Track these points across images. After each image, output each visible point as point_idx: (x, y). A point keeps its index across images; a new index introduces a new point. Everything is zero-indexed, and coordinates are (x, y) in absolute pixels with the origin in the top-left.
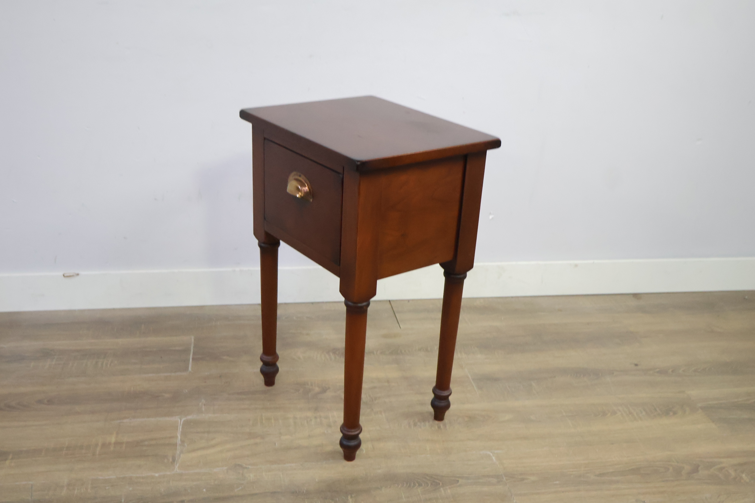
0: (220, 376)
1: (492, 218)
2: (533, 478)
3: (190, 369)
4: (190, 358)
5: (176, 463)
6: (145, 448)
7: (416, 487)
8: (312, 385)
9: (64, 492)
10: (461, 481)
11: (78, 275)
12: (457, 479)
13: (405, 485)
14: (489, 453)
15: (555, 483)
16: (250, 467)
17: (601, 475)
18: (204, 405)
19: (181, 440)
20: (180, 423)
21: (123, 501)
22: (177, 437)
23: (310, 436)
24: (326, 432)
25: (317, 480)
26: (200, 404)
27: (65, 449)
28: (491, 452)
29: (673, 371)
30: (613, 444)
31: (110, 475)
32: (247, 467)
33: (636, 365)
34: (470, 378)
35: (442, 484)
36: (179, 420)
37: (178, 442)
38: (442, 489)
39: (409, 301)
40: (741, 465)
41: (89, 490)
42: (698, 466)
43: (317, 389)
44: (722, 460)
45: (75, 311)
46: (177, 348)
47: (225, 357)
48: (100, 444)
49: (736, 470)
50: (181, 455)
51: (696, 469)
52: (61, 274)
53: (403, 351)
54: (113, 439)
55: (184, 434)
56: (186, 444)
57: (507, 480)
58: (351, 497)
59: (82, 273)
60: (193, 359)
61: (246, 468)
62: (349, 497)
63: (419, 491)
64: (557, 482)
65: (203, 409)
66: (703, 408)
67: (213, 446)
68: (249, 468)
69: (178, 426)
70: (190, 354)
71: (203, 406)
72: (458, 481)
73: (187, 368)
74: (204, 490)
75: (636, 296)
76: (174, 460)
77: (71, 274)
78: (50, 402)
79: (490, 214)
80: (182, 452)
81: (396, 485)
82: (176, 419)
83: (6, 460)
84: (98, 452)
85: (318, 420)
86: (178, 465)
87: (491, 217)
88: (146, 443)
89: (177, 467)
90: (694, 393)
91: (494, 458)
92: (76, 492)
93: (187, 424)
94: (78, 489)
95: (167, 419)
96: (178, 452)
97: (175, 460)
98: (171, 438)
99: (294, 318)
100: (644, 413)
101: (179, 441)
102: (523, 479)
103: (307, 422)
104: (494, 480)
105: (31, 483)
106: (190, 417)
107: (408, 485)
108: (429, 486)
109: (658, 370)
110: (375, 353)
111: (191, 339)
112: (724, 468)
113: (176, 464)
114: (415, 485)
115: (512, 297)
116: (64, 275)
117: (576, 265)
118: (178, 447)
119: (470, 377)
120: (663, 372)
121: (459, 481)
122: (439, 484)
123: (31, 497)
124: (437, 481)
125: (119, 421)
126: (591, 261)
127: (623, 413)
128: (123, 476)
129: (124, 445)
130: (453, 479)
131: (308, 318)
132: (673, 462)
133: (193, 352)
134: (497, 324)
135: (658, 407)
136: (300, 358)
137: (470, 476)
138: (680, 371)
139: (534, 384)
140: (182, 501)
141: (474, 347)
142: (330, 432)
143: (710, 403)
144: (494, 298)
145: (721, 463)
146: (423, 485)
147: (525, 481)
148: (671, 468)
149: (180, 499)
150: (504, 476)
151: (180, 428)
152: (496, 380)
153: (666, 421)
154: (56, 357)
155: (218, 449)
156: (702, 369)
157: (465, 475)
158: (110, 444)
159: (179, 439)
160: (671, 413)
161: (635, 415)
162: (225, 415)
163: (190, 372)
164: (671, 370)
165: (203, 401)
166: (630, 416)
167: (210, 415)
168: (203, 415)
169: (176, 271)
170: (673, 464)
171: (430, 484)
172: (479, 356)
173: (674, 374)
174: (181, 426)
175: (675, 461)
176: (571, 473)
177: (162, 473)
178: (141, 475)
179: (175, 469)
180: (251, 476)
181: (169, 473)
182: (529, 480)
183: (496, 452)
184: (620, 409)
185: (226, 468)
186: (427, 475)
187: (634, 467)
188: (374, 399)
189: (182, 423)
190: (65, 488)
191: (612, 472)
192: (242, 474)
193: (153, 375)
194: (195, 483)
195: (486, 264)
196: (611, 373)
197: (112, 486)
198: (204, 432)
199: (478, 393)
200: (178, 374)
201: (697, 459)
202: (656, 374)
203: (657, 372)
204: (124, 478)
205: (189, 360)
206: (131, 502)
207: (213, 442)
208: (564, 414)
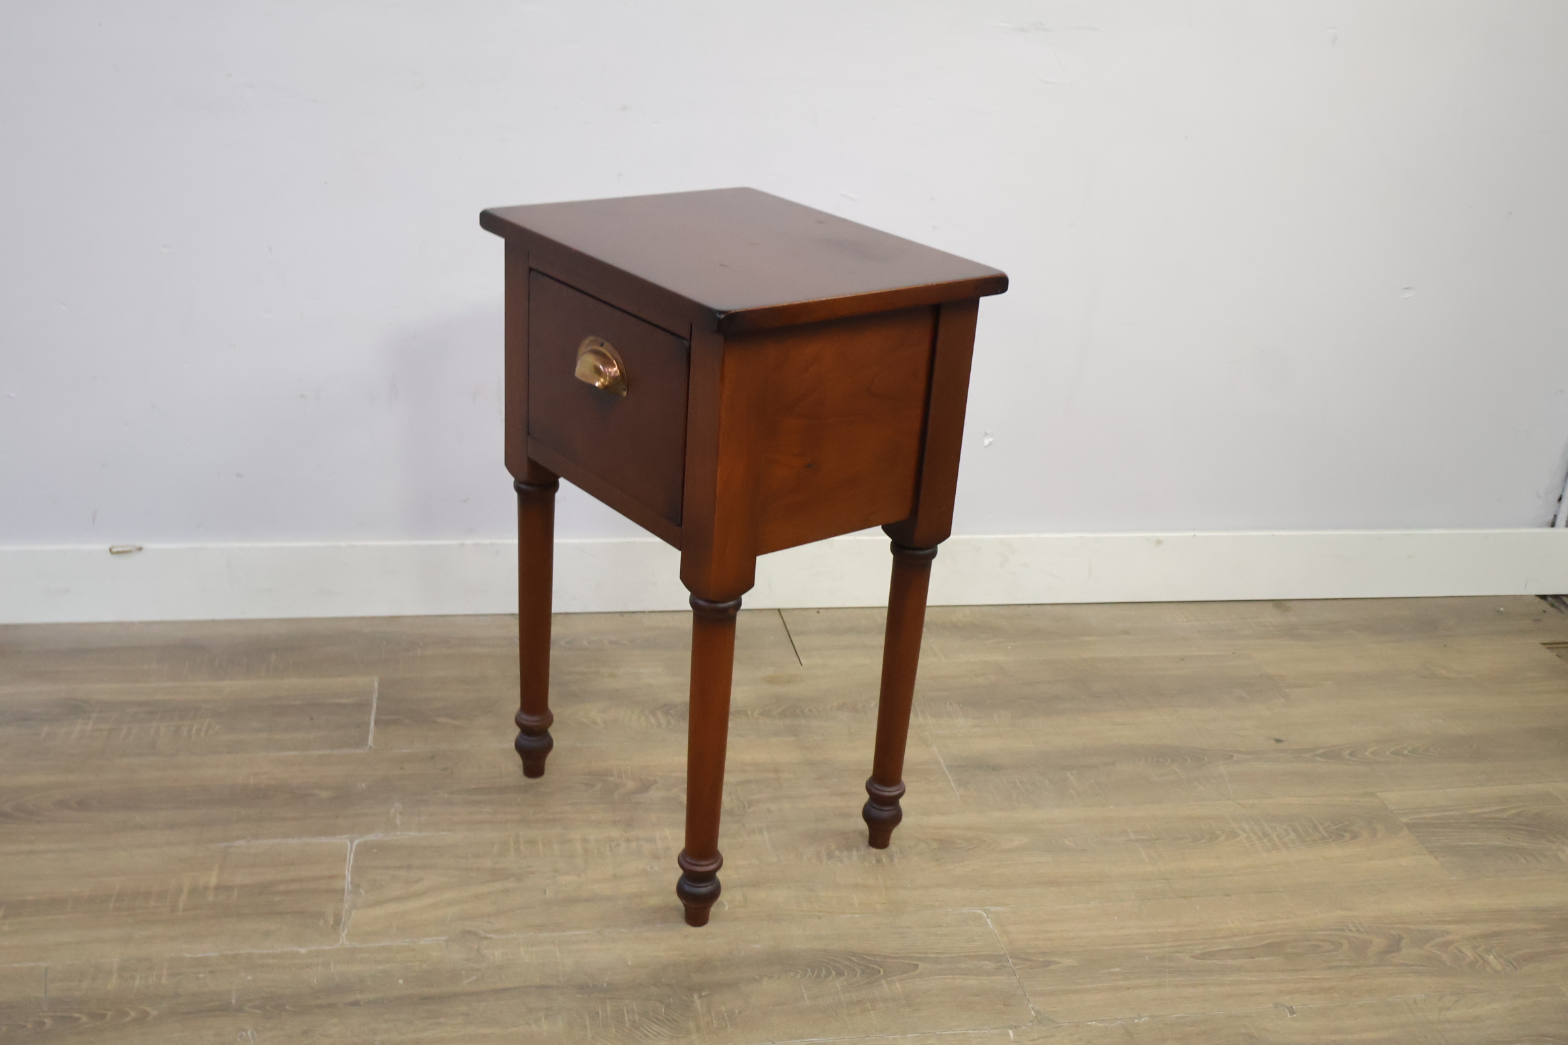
0: (432, 758)
1: (990, 444)
2: (1067, 962)
3: (370, 741)
4: (370, 721)
5: (341, 926)
6: (277, 898)
7: (831, 977)
8: (620, 776)
9: (113, 984)
10: (921, 965)
11: (140, 549)
12: (915, 962)
13: (809, 973)
14: (979, 911)
15: (1112, 970)
16: (492, 936)
17: (1204, 956)
18: (400, 813)
19: (352, 882)
20: (351, 848)
21: (234, 1001)
22: (344, 877)
23: (615, 877)
24: (648, 868)
25: (630, 963)
26: (392, 811)
27: (113, 899)
28: (985, 911)
29: (1351, 754)
30: (1228, 895)
31: (209, 949)
32: (488, 936)
33: (1278, 741)
34: (943, 765)
35: (885, 972)
36: (348, 844)
37: (346, 888)
38: (883, 981)
39: (818, 610)
40: (1485, 936)
41: (164, 981)
42: (1401, 938)
43: (631, 785)
44: (1448, 927)
45: (132, 624)
46: (344, 701)
47: (442, 720)
48: (186, 890)
49: (1475, 948)
50: (353, 913)
51: (1395, 945)
52: (107, 547)
53: (806, 711)
54: (213, 880)
55: (358, 870)
56: (362, 891)
57: (1015, 964)
58: (700, 997)
59: (150, 546)
60: (377, 722)
61: (486, 938)
62: (696, 997)
63: (838, 985)
64: (1117, 969)
65: (398, 822)
66: (1409, 826)
67: (418, 895)
68: (491, 938)
69: (346, 855)
70: (369, 713)
71: (398, 816)
72: (917, 966)
73: (367, 740)
74: (401, 981)
75: (1279, 604)
76: (338, 921)
77: (126, 549)
78: (83, 804)
79: (986, 434)
80: (354, 906)
81: (792, 974)
82: (342, 840)
84: (181, 905)
85: (633, 845)
86: (346, 931)
87: (986, 442)
88: (282, 888)
89: (344, 936)
90: (1393, 797)
91: (989, 921)
92: (137, 983)
93: (364, 850)
94: (141, 978)
95: (324, 840)
96: (346, 906)
97: (341, 921)
98: (332, 877)
99: (585, 643)
100: (1293, 835)
101: (347, 884)
102: (1049, 963)
103: (611, 849)
104: (989, 965)
105: (44, 964)
106: (371, 837)
107: (816, 973)
108: (858, 975)
109: (1323, 751)
110: (749, 713)
111: (371, 682)
112: (1452, 942)
113: (343, 930)
114: (829, 974)
115: (1029, 605)
116: (110, 550)
117: (1159, 542)
118: (347, 897)
119: (942, 762)
120: (1332, 754)
121: (919, 967)
122: (879, 972)
123: (45, 994)
124: (875, 966)
125: (224, 844)
126: (1191, 534)
127: (1251, 834)
128: (235, 952)
129: (236, 893)
130: (906, 961)
131: (611, 642)
132: (1350, 930)
133: (377, 709)
134: (999, 658)
135: (1322, 824)
136: (595, 723)
137: (942, 956)
138: (1367, 753)
139: (1071, 777)
140: (356, 1004)
141: (951, 704)
142: (656, 868)
143: (1426, 816)
144: (991, 607)
145: (1447, 933)
146: (846, 974)
147: (1053, 967)
148: (1346, 943)
149: (350, 998)
150: (1011, 958)
151: (351, 859)
152: (995, 768)
153: (1336, 851)
154: (94, 716)
155: (428, 900)
156: (1410, 749)
157: (932, 956)
158: (206, 888)
159: (349, 880)
160: (1347, 836)
161: (1275, 838)
162: (442, 833)
163: (370, 747)
164: (1348, 751)
165: (397, 805)
166: (1265, 840)
167: (412, 834)
168: (398, 833)
169: (343, 544)
170: (1350, 934)
171: (859, 972)
172: (961, 721)
173: (1354, 759)
174: (352, 856)
175: (1353, 929)
176: (1145, 951)
177: (313, 948)
178: (271, 951)
179: (341, 939)
180: (496, 953)
181: (327, 948)
182: (1060, 965)
183: (993, 909)
184: (1246, 827)
185: (445, 938)
186: (854, 954)
187: (1271, 941)
188: (746, 805)
189: (354, 849)
190: (115, 976)
191: (1227, 950)
192: (478, 950)
193: (296, 753)
194: (381, 967)
195: (977, 537)
196: (1228, 756)
197: (212, 972)
198: (400, 868)
199: (958, 794)
200: (346, 751)
201: (1399, 926)
202: (1318, 759)
203: (1321, 756)
204: (235, 956)
205: (368, 724)
206: (250, 1004)
207: (417, 887)
208: (1132, 836)
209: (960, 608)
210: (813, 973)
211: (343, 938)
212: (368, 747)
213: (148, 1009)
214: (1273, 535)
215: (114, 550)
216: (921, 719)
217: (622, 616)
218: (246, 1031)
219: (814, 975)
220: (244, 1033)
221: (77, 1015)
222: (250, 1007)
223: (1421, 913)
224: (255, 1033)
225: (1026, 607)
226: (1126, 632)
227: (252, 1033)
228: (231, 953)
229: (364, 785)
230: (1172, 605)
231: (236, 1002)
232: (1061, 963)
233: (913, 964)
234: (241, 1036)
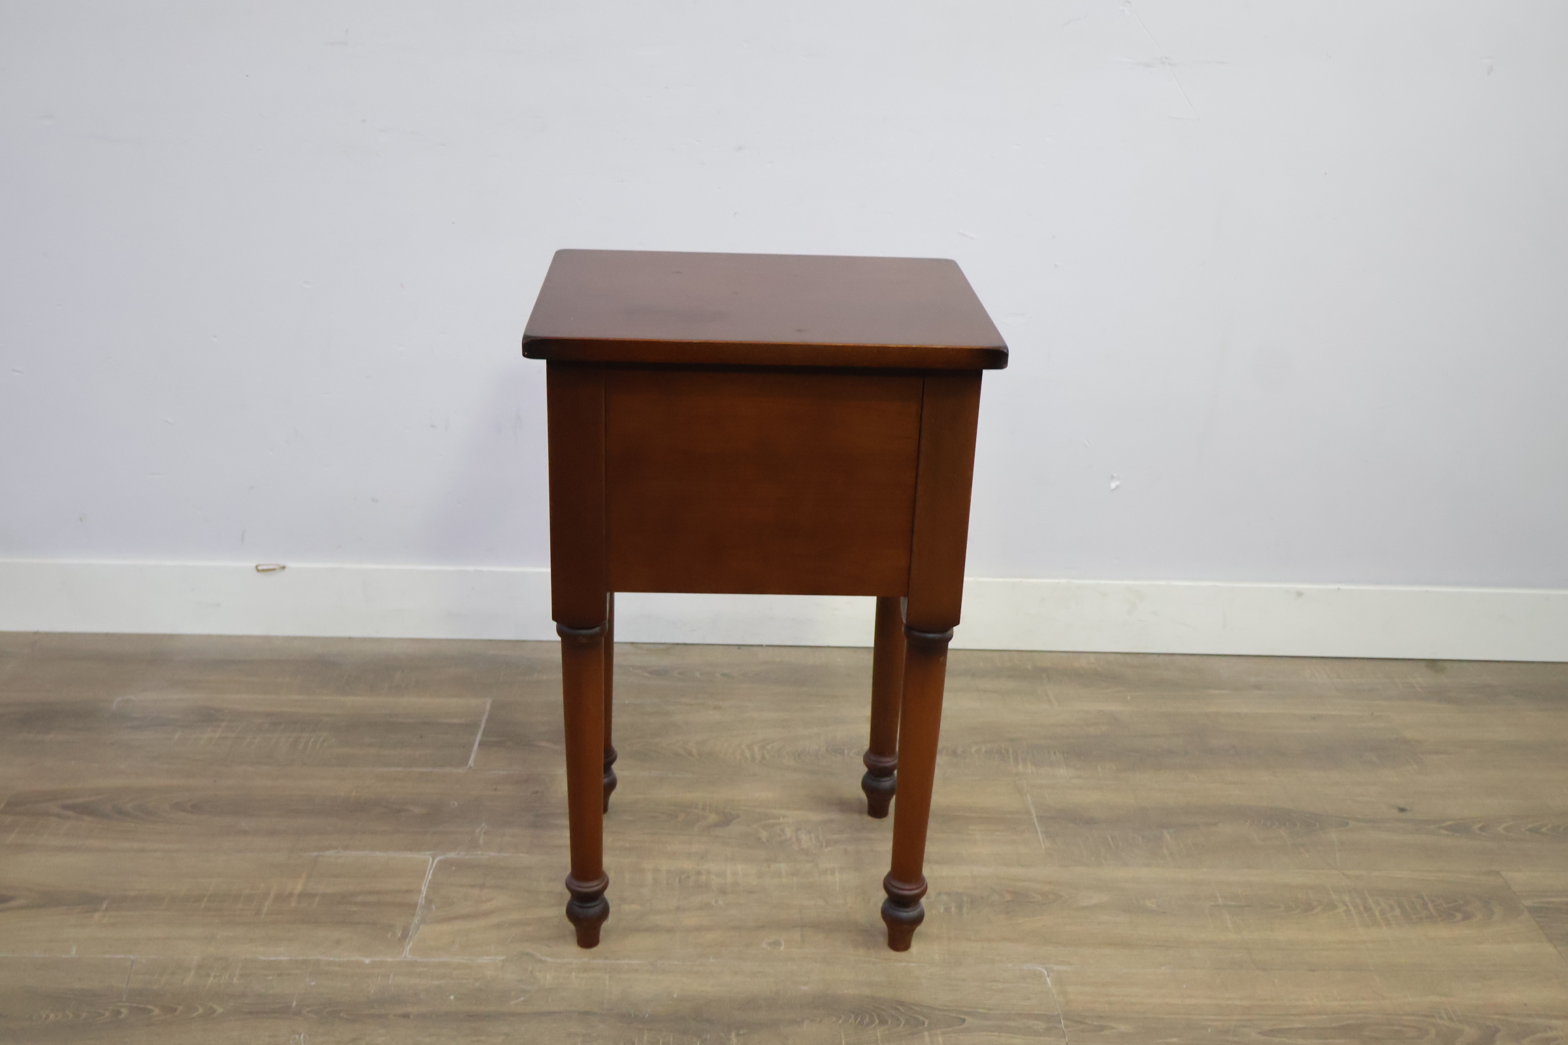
0: (526, 780)
1: (1117, 487)
2: (1123, 1028)
3: (471, 762)
4: (475, 740)
5: (408, 940)
6: (354, 908)
7: (874, 1025)
8: (704, 809)
9: (189, 979)
10: (969, 1020)
11: (284, 568)
12: (963, 1017)
13: (852, 1020)
14: (1040, 968)
15: (1169, 1040)
16: (549, 959)
17: (1273, 1032)
18: (485, 833)
19: (426, 897)
20: (432, 864)
21: (294, 1004)
22: (420, 892)
23: (678, 909)
24: (713, 902)
25: (675, 996)
26: (478, 831)
27: (206, 899)
28: (1046, 969)
29: (1481, 829)
30: (1312, 971)
31: (282, 954)
32: (543, 959)
33: (1402, 810)
34: (1034, 816)
35: (929, 1024)
36: (429, 860)
37: (420, 902)
38: (926, 1034)
41: (235, 981)
42: (1497, 1031)
43: (713, 818)
44: (1554, 1022)
45: (276, 638)
46: (455, 721)
47: (543, 744)
48: (272, 895)
50: (421, 927)
51: (1489, 1038)
52: (253, 565)
54: (299, 888)
55: (434, 886)
56: (434, 907)
57: (1066, 1026)
58: (738, 1035)
59: (290, 564)
60: (481, 744)
61: (541, 961)
62: (733, 1034)
63: (878, 1034)
64: (1175, 1040)
65: (481, 841)
66: (1534, 911)
67: (486, 914)
68: (546, 961)
69: (425, 872)
70: (476, 734)
71: (482, 836)
72: (964, 1020)
73: (469, 758)
74: (452, 997)
75: (1433, 664)
76: (405, 935)
77: (271, 567)
78: (196, 808)
79: (1113, 477)
80: (423, 921)
81: (834, 1019)
82: (426, 856)
83: (95, 910)
84: (265, 910)
85: (704, 878)
86: (411, 944)
87: (1113, 485)
88: (359, 899)
89: (408, 949)
90: (1520, 877)
91: (1048, 980)
92: (211, 979)
93: (444, 866)
94: (215, 977)
95: (408, 855)
96: (416, 920)
97: (408, 935)
98: (408, 891)
99: (698, 675)
100: (1398, 912)
101: (421, 900)
102: (1103, 1028)
103: (680, 882)
104: (1040, 1025)
105: (132, 957)
106: (452, 855)
107: (859, 1019)
108: (902, 1025)
109: (1449, 823)
110: (846, 752)
111: (484, 704)
113: (409, 944)
114: (872, 1022)
115: (1159, 654)
116: (257, 567)
117: (1300, 594)
118: (419, 911)
119: (1033, 811)
120: (1459, 828)
121: (966, 1022)
122: (924, 1023)
123: (127, 985)
124: (921, 1018)
125: (315, 854)
126: (1335, 586)
127: (1351, 908)
128: (304, 958)
129: (317, 899)
130: (954, 1015)
131: (724, 675)
132: (1441, 1018)
133: (484, 729)
134: (1114, 707)
135: (1433, 901)
136: (690, 754)
137: (995, 1012)
138: (1500, 829)
139: (1168, 836)
140: (406, 1016)
141: (1055, 753)
142: (721, 902)
143: (1553, 900)
144: (1119, 655)
145: (1551, 1028)
146: (889, 1023)
147: (1107, 1032)
148: (1433, 1031)
149: (401, 1010)
150: (1063, 1019)
151: (429, 876)
152: (1090, 822)
153: (1442, 932)
154: (224, 724)
155: (494, 920)
156: (1550, 826)
157: (981, 1011)
158: (291, 895)
159: (424, 896)
160: (1459, 916)
161: (1377, 913)
162: (521, 855)
163: (470, 768)
164: (1479, 825)
165: (483, 825)
166: (1365, 915)
167: (492, 854)
168: (479, 853)
169: (470, 568)
170: (1439, 1021)
171: (903, 1022)
172: (1062, 771)
173: (1484, 834)
174: (431, 871)
175: (1444, 1016)
176: (1209, 1023)
177: (378, 959)
178: (337, 960)
179: (405, 952)
180: (548, 977)
181: (390, 960)
182: (1114, 1031)
183: (1056, 968)
184: (1347, 898)
185: (502, 958)
186: (902, 1004)
187: (1350, 1022)
188: (824, 844)
189: (434, 866)
190: (193, 972)
191: (1300, 1029)
192: (531, 972)
193: (399, 769)
194: (436, 982)
195: (1103, 582)
196: (1342, 823)
197: (280, 975)
198: (473, 886)
199: (1043, 847)
200: (447, 770)
201: (1497, 1017)
202: (1444, 832)
203: (1446, 828)
204: (304, 962)
205: (472, 745)
206: (308, 1009)
207: (487, 906)
208: (1220, 901)
209: (1086, 655)
210: (855, 1021)
211: (406, 951)
212: (468, 766)
213: (215, 1006)
214: (1427, 591)
215: (260, 568)
216: (1020, 766)
217: (739, 648)
218: (300, 1035)
219: (857, 1022)
220: (297, 1037)
221: (150, 1007)
222: (308, 1012)
223: (1525, 1005)
224: (307, 1037)
225: (1156, 656)
226: (1257, 687)
227: (304, 1037)
228: (301, 958)
229: (456, 804)
230: (1314, 661)
231: (296, 1006)
232: (1115, 1028)
233: (961, 1018)
234: (295, 1039)
